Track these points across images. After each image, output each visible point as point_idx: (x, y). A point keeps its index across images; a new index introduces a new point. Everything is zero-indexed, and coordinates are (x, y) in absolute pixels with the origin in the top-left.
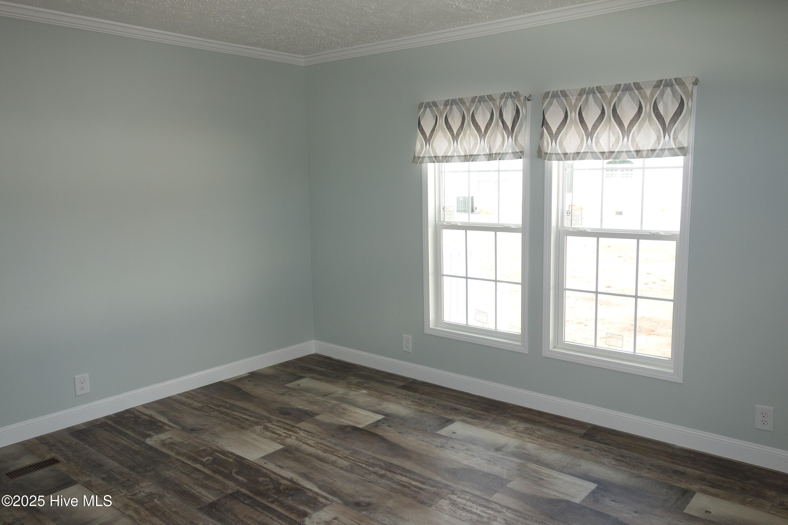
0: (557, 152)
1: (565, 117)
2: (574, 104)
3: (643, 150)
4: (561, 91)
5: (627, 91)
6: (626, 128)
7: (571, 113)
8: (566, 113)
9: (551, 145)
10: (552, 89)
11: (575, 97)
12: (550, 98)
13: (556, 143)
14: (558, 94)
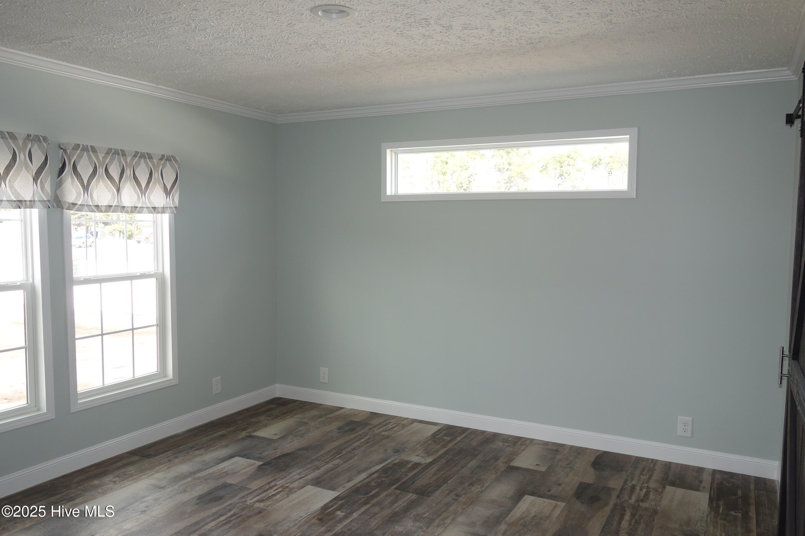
0: (88, 204)
1: (93, 171)
2: (102, 161)
3: (158, 207)
4: (91, 147)
5: (142, 158)
6: (143, 188)
7: (99, 168)
8: (95, 168)
9: (84, 196)
10: (83, 142)
11: (103, 155)
12: (81, 150)
13: (88, 195)
14: (88, 149)
